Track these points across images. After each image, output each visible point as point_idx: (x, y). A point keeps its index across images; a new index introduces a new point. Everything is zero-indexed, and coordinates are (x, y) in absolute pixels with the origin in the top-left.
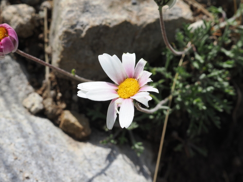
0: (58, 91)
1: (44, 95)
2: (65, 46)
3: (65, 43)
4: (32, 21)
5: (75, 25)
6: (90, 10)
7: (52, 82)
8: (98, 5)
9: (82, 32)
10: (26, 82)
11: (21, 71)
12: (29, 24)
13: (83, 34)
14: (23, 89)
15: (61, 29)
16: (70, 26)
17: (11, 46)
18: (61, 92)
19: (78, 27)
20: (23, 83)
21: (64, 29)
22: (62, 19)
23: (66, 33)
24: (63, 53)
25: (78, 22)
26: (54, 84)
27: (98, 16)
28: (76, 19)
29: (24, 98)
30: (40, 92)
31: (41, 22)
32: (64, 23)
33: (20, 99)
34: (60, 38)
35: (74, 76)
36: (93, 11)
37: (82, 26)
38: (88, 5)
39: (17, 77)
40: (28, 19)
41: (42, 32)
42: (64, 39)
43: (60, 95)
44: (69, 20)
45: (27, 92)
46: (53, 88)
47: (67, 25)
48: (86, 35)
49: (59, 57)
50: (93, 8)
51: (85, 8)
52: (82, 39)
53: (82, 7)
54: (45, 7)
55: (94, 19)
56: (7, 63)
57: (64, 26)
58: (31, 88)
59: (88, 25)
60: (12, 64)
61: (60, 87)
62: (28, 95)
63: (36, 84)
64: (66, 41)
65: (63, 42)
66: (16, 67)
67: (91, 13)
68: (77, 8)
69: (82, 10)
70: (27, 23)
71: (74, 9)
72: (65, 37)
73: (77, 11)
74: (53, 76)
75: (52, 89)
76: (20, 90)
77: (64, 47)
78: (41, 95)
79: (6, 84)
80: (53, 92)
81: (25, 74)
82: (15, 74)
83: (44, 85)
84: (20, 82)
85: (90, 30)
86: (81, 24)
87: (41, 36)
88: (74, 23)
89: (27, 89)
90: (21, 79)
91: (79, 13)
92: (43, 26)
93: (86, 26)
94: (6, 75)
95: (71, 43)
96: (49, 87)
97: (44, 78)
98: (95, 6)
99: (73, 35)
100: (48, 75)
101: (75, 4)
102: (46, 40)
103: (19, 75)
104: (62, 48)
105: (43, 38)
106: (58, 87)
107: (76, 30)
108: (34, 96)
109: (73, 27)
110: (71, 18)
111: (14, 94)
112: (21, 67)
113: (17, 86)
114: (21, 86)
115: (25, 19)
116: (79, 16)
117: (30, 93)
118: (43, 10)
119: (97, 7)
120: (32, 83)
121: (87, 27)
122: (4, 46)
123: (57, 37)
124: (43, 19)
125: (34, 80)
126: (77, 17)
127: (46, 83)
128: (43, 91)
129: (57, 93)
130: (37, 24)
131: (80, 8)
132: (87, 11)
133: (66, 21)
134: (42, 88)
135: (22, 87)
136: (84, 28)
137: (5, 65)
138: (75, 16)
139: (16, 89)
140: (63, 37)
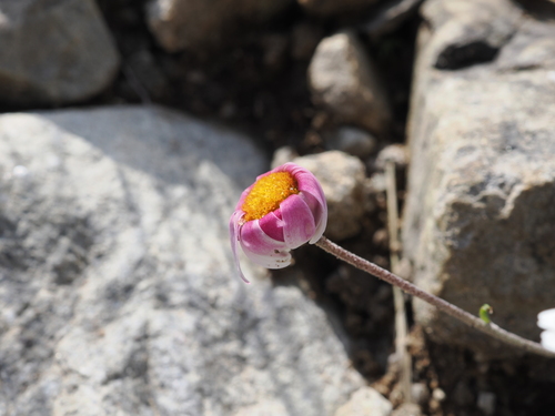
0: (434, 384)
1: (395, 394)
2: (455, 244)
3: (454, 238)
4: (358, 193)
5: (483, 185)
6: (522, 144)
7: (414, 359)
8: (542, 131)
9: (503, 203)
10: (344, 359)
11: (328, 329)
12: (350, 201)
13: (506, 211)
14: (336, 379)
15: (440, 199)
16: (467, 188)
17: (306, 222)
18: (441, 386)
19: (491, 190)
20: (334, 362)
21: (452, 197)
22: (442, 173)
23: (457, 207)
24: (448, 266)
25: (489, 176)
26: (421, 365)
27: (546, 160)
28: (483, 167)
29: (337, 404)
30: (382, 388)
31: (380, 200)
32: (451, 181)
33: (328, 407)
34: (438, 224)
35: (488, 326)
36: (529, 148)
37: (502, 186)
38: (513, 132)
39: (318, 345)
40: (346, 187)
41: (382, 225)
42: (450, 225)
43: (439, 394)
44: (462, 171)
45: (346, 388)
46: (420, 377)
47: (457, 185)
48: (514, 212)
49: (438, 279)
50: (528, 138)
51: (506, 139)
52: (504, 222)
53: (497, 136)
54: (388, 160)
55: (534, 166)
56: (291, 307)
57: (449, 188)
58: (356, 377)
59: (518, 181)
60: (303, 311)
61: (440, 372)
62: (348, 396)
63: (370, 366)
64: (457, 231)
65: (449, 233)
66: (316, 318)
67: (523, 151)
68: (484, 141)
69: (497, 145)
70: (345, 197)
71: (475, 142)
72: (456, 218)
73: (483, 147)
74: (418, 343)
75: (415, 381)
76: (328, 382)
77: (451, 248)
78: (386, 396)
79: (287, 366)
80: (418, 389)
81: (340, 337)
82: (312, 339)
83: (393, 369)
84: (326, 359)
85: (525, 195)
86: (500, 181)
87: (380, 235)
88: (480, 177)
89: (345, 380)
90: (330, 352)
91: (491, 153)
92: (384, 210)
93: (512, 186)
94: (289, 340)
95: (470, 236)
96: (407, 375)
97: (392, 348)
98: (533, 134)
99: (477, 211)
100: (403, 338)
101: (479, 130)
102: (394, 245)
103: (323, 339)
104: (445, 254)
105: (387, 240)
106: (432, 374)
107: (484, 199)
108: (368, 397)
109: (474, 189)
110: (470, 165)
111: (312, 392)
112: (329, 319)
113: (320, 371)
114: (329, 370)
115: (339, 188)
116: (492, 161)
117: (356, 390)
118: (382, 171)
119: (541, 136)
120: (358, 364)
121: (518, 190)
122: (287, 220)
123: (429, 224)
124: (385, 193)
125: (365, 355)
126: (485, 162)
127: (397, 363)
128: (392, 385)
129: (430, 391)
130: (369, 206)
131: (493, 141)
132: (513, 148)
133: (457, 175)
134: (388, 378)
135: (333, 374)
136: (508, 193)
137: (286, 313)
138: (480, 159)
139: (317, 379)
140: (447, 218)
